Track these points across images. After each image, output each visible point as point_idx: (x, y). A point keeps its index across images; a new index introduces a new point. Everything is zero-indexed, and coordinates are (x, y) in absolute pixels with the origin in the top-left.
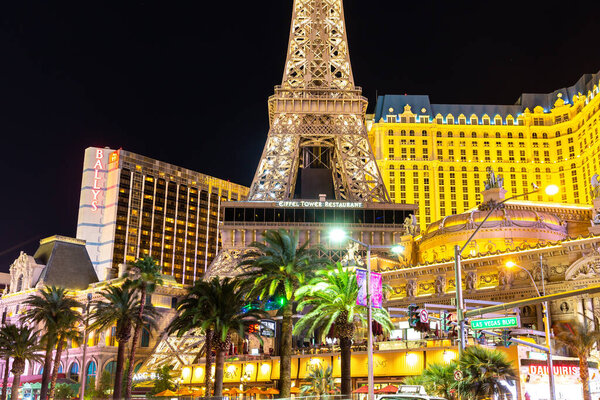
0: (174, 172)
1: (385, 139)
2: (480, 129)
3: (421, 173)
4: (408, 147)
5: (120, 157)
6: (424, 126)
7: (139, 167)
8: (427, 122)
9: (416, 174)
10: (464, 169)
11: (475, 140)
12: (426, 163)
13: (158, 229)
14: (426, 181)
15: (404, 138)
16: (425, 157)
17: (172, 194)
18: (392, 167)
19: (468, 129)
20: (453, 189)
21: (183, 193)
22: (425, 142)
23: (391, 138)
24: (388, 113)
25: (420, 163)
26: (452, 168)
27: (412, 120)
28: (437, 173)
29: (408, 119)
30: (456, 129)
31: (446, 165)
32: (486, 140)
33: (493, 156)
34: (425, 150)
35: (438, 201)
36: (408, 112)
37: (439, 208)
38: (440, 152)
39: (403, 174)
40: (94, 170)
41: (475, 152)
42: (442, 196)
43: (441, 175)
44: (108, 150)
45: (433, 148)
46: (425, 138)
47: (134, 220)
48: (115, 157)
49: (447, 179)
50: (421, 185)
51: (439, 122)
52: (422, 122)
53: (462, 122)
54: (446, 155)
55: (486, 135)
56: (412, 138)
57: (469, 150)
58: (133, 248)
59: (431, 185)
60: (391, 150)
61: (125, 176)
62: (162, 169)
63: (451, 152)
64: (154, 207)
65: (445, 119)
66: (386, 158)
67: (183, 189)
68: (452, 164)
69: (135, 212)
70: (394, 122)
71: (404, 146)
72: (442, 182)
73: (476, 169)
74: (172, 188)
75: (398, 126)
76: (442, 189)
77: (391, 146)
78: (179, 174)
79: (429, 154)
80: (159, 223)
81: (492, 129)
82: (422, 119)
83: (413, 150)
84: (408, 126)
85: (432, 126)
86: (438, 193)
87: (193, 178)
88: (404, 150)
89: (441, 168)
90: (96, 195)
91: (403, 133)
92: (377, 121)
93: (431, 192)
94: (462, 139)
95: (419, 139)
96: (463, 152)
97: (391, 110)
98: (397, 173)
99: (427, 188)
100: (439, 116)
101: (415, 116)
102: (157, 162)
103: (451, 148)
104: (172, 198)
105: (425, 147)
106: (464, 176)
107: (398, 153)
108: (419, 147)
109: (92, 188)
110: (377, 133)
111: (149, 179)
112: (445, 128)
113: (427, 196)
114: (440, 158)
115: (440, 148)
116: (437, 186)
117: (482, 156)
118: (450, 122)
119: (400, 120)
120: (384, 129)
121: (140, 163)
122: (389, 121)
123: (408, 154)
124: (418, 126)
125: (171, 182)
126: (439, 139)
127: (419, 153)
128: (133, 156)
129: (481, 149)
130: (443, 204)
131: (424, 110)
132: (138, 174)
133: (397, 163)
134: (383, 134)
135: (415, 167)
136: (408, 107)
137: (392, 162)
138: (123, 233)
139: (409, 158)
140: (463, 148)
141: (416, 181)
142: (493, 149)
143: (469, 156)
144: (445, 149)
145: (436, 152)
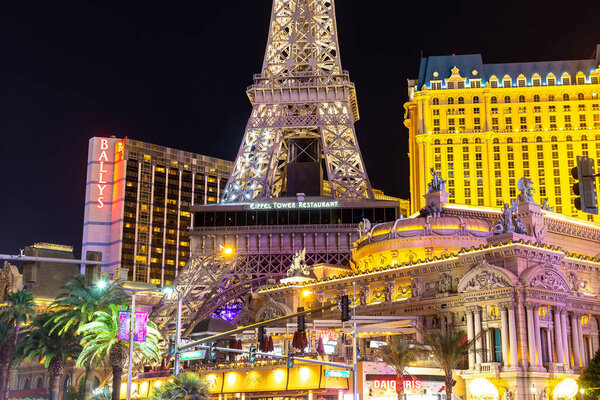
0: (188, 160)
1: (429, 110)
2: (544, 91)
3: (472, 147)
4: (457, 117)
5: (126, 147)
6: (477, 92)
7: (148, 157)
8: (478, 86)
9: (466, 149)
10: (525, 140)
11: (537, 104)
12: (478, 135)
13: (172, 225)
14: (479, 156)
15: (451, 106)
16: (477, 128)
17: (186, 185)
18: (437, 142)
19: (529, 91)
20: (511, 165)
21: (200, 182)
22: (476, 110)
23: (436, 107)
24: (433, 78)
25: (471, 137)
26: (510, 140)
27: (461, 85)
28: (491, 146)
29: (456, 85)
30: (514, 92)
31: (503, 136)
32: (552, 104)
33: (560, 123)
34: (477, 120)
35: (493, 179)
36: (456, 76)
37: (494, 187)
38: (495, 121)
39: (450, 150)
40: (99, 162)
41: (538, 119)
42: (498, 174)
43: (497, 149)
44: (113, 139)
45: (486, 116)
46: (476, 106)
47: (144, 216)
48: (120, 146)
49: (504, 153)
50: (472, 161)
51: (494, 85)
52: (473, 86)
53: (522, 84)
54: (502, 124)
55: (551, 98)
56: (461, 106)
57: (530, 116)
58: (143, 247)
59: (484, 160)
60: (437, 122)
61: (132, 168)
62: (173, 158)
63: (509, 120)
64: (167, 201)
65: (500, 81)
66: (430, 132)
67: (200, 178)
68: (509, 135)
69: (144, 207)
70: (439, 88)
71: (451, 117)
72: (497, 157)
73: (539, 139)
74: (187, 178)
75: (444, 93)
76: (498, 165)
77: (437, 117)
78: (194, 162)
79: (482, 125)
80: (172, 218)
81: (559, 90)
82: (473, 83)
83: (462, 121)
84: (456, 93)
85: (485, 90)
86: (493, 170)
87: (211, 165)
88: (452, 121)
89: (496, 141)
90: (101, 190)
91: (451, 101)
92: (419, 89)
93: (484, 169)
94: (522, 105)
95: (469, 107)
96: (523, 120)
97: (436, 74)
98: (444, 148)
99: (479, 165)
100: (493, 78)
101: (465, 80)
102: (169, 150)
103: (509, 116)
104: (186, 189)
105: (477, 116)
106: (540, 148)
107: (444, 125)
108: (469, 117)
109: (97, 182)
110: (420, 103)
111: (159, 169)
112: (501, 92)
113: (480, 174)
114: (496, 129)
115: (495, 116)
116: (492, 162)
117: (546, 124)
118: (507, 85)
119: (446, 86)
120: (428, 98)
121: (148, 153)
122: (434, 88)
123: (457, 125)
124: (468, 92)
125: (185, 171)
126: (494, 106)
127: (470, 124)
128: (140, 144)
129: (545, 115)
130: (499, 183)
131: (475, 73)
132: (147, 165)
133: (443, 138)
134: (426, 103)
135: (465, 141)
136: (455, 70)
137: (437, 137)
138: (132, 231)
139: (457, 131)
140: (523, 115)
141: (466, 157)
142: (560, 114)
143: (531, 124)
144: (501, 117)
145: (490, 122)
